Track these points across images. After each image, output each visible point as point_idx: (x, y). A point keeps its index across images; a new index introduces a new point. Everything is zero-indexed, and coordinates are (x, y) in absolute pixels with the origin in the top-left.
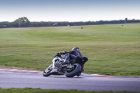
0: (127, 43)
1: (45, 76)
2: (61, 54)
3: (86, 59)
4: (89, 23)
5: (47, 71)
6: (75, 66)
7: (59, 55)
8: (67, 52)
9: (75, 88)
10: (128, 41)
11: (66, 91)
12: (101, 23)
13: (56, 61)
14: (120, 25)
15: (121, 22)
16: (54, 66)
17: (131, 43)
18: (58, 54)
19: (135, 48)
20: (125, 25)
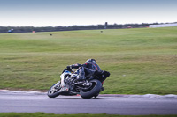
0: (108, 54)
1: (50, 97)
2: (73, 67)
3: (107, 74)
4: (59, 29)
5: (53, 90)
6: (94, 83)
7: (69, 69)
8: (80, 66)
9: (41, 110)
10: (108, 51)
11: (30, 114)
12: (75, 28)
13: (65, 77)
14: (98, 31)
15: (100, 27)
16: (63, 84)
17: (113, 54)
18: (68, 67)
19: (117, 59)
20: (105, 31)
